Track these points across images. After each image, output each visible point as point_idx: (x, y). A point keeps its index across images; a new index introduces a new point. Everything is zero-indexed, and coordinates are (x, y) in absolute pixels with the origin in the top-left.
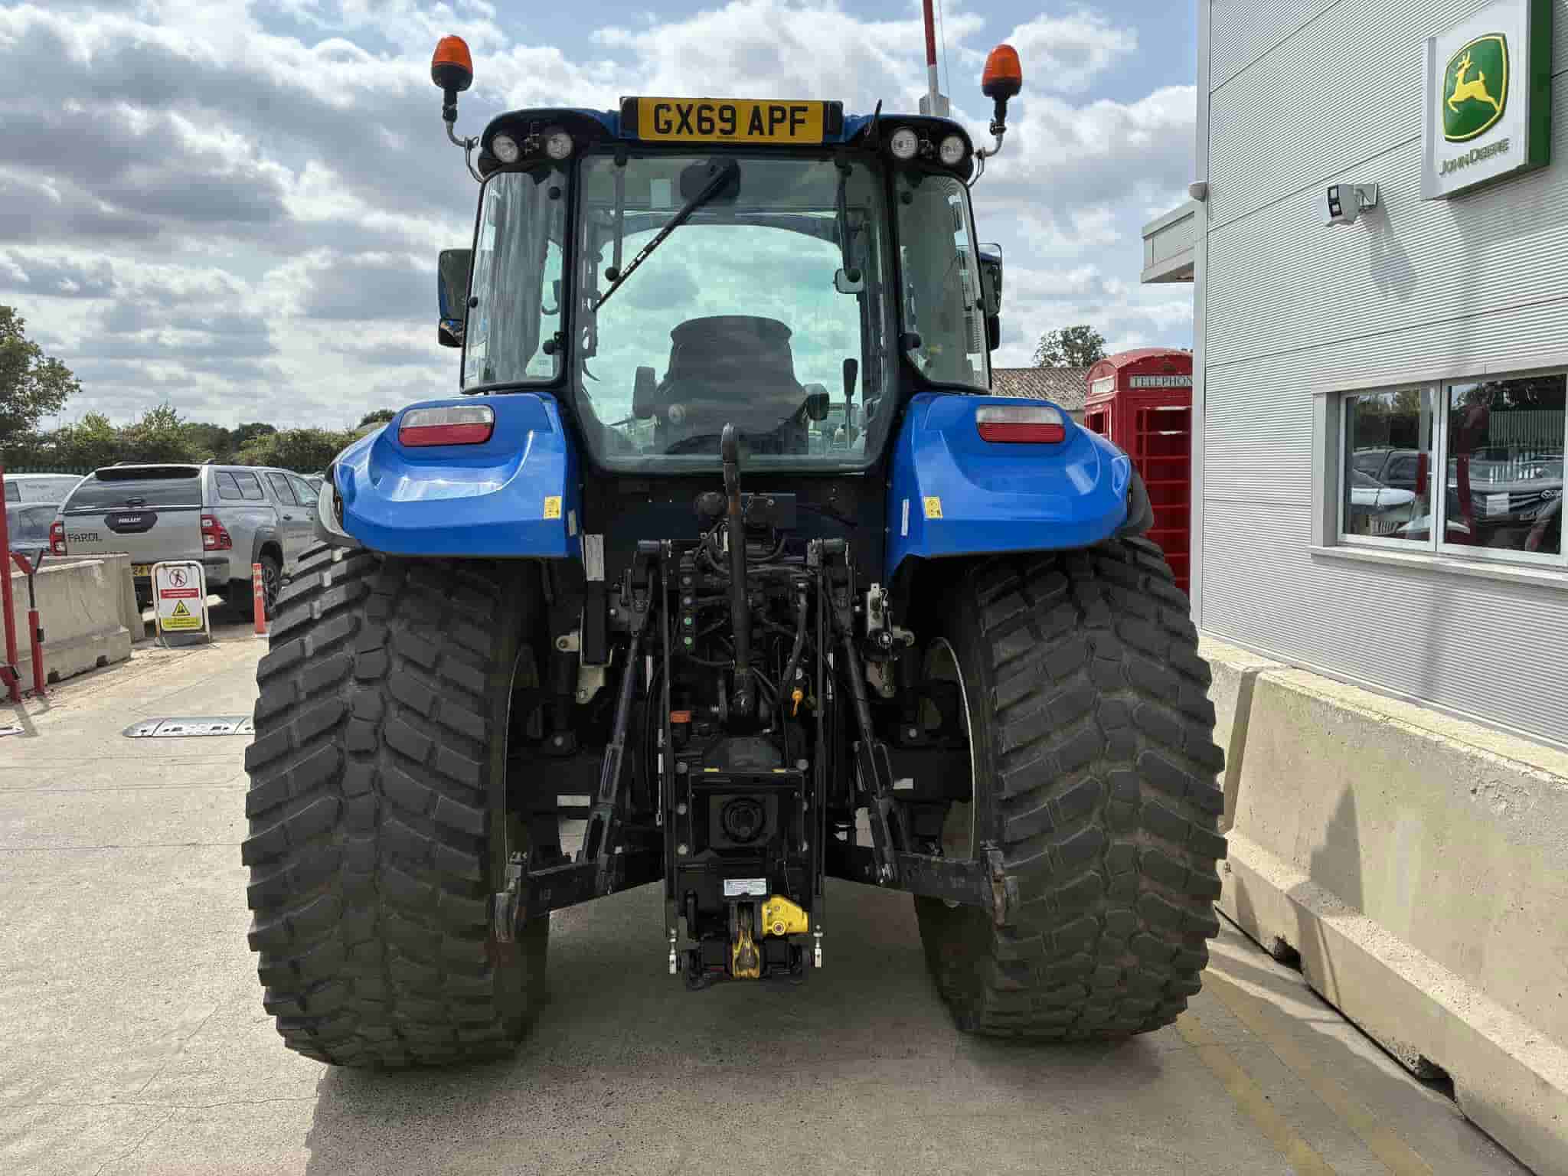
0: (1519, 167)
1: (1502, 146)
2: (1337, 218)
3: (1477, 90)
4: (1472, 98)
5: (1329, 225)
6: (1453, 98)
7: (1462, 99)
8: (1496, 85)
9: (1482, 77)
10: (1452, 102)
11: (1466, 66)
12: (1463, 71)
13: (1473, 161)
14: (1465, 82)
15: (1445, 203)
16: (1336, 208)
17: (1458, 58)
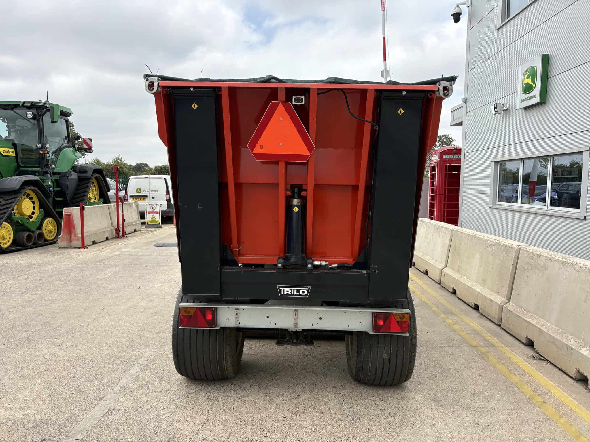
0: (538, 103)
1: (534, 96)
2: (497, 112)
3: (529, 81)
4: (528, 83)
5: (495, 114)
7: (525, 83)
8: (533, 80)
9: (530, 78)
11: (527, 74)
12: (526, 75)
13: (528, 100)
14: (527, 78)
15: (523, 110)
16: (496, 110)
17: (526, 72)
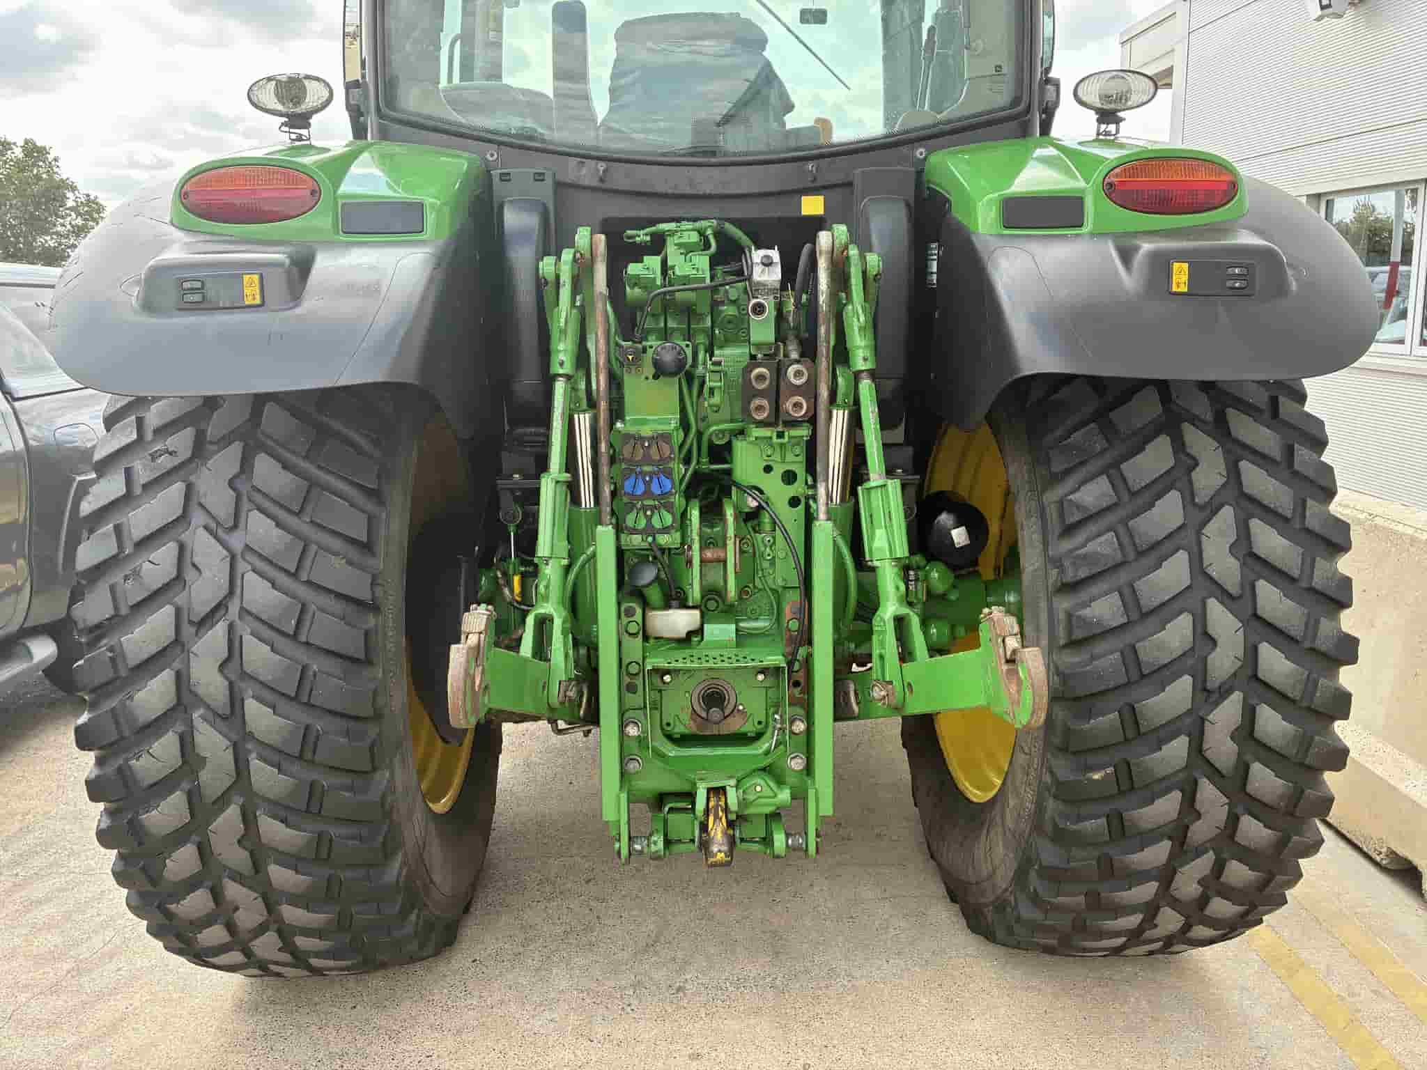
2: (1326, 12)
5: (1321, 16)
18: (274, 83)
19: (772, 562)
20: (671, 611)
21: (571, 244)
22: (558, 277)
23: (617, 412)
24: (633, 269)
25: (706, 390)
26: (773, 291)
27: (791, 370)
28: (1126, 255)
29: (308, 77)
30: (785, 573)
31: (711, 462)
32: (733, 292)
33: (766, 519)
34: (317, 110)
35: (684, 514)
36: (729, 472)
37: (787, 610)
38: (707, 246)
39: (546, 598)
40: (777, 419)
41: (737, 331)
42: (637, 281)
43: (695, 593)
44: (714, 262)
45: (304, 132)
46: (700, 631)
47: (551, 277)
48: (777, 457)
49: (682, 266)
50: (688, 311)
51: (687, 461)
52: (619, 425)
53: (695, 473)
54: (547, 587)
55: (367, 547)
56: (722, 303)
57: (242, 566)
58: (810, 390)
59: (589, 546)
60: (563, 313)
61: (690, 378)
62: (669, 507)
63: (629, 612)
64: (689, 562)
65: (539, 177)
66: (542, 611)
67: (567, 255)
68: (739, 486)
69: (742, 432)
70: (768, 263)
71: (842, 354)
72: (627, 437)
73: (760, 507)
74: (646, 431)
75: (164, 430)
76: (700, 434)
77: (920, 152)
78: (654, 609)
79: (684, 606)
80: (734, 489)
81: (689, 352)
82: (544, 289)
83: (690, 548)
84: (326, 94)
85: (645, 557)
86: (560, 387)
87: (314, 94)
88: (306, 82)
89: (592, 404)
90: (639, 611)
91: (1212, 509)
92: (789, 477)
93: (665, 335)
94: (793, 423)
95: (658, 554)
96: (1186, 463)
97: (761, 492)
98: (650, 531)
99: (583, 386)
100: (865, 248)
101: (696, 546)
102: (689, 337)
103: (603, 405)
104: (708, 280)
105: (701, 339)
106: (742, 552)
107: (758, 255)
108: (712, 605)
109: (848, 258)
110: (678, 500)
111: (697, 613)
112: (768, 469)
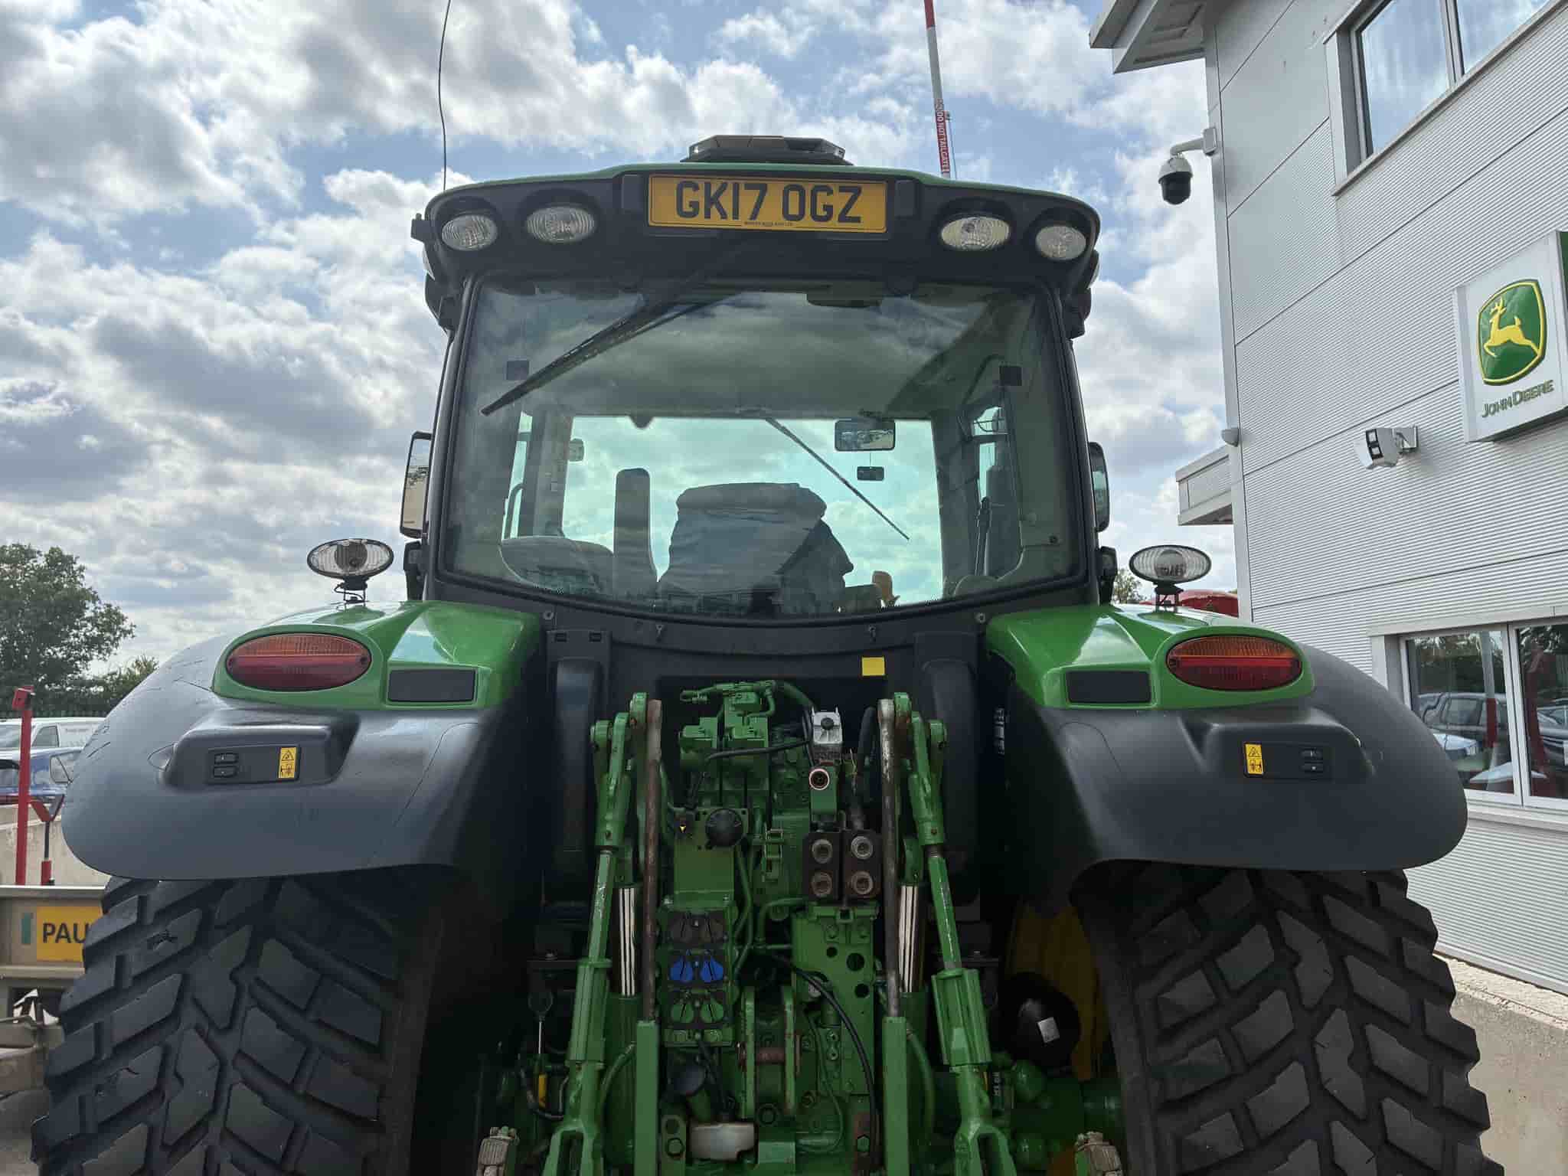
0: (1564, 408)
1: (1546, 388)
2: (1378, 461)
3: (1515, 334)
4: (1509, 341)
5: (1371, 467)
6: (1488, 343)
7: (1496, 343)
8: (1533, 329)
9: (1518, 322)
10: (1489, 347)
11: (1500, 312)
12: (1496, 316)
13: (1517, 404)
14: (1501, 327)
15: (1491, 444)
16: (1376, 451)
17: (1491, 304)
18: (334, 548)
19: (838, 1063)
20: (720, 1126)
21: (626, 709)
22: (610, 742)
23: (665, 887)
24: (689, 732)
25: (763, 863)
26: (833, 754)
27: (856, 842)
28: (1197, 733)
29: (370, 542)
30: (851, 1078)
31: (769, 942)
32: (793, 755)
33: (830, 1012)
34: (375, 572)
35: (737, 1009)
36: (788, 954)
37: (855, 1125)
38: (766, 707)
39: (576, 1113)
40: (840, 896)
41: (798, 796)
42: (691, 744)
43: (749, 1102)
44: (772, 723)
45: (360, 593)
46: (752, 1152)
47: (602, 744)
48: (841, 939)
49: (739, 730)
50: (745, 775)
51: (741, 940)
52: (667, 902)
53: (751, 955)
54: (578, 1097)
55: (376, 1051)
56: (782, 766)
57: (232, 1074)
58: (876, 866)
59: (627, 1044)
60: (613, 780)
61: (746, 847)
62: (720, 997)
63: (672, 1127)
64: (743, 1064)
65: (595, 638)
66: (570, 1128)
67: (620, 720)
68: (798, 971)
69: (801, 909)
70: (828, 725)
71: (909, 826)
72: (676, 916)
73: (822, 998)
74: (696, 908)
75: (165, 913)
76: (756, 909)
77: (980, 617)
78: (700, 1122)
79: (735, 1119)
80: (794, 976)
81: (745, 819)
82: (595, 755)
83: (743, 1046)
84: (386, 557)
85: (691, 1057)
86: (605, 861)
87: (374, 557)
88: (368, 547)
89: (638, 877)
90: (683, 1127)
91: (1321, 1013)
92: (856, 962)
93: (720, 799)
94: (858, 901)
95: (707, 1054)
96: (1288, 957)
97: (825, 979)
98: (699, 1025)
99: (629, 857)
100: (928, 715)
101: (750, 1046)
102: (746, 802)
103: (651, 880)
104: (766, 745)
105: (759, 805)
106: (802, 1050)
107: (818, 718)
108: (768, 1116)
109: (911, 726)
110: (730, 989)
111: (749, 1128)
112: (832, 952)
